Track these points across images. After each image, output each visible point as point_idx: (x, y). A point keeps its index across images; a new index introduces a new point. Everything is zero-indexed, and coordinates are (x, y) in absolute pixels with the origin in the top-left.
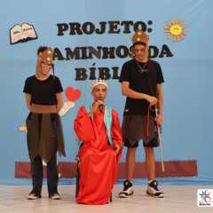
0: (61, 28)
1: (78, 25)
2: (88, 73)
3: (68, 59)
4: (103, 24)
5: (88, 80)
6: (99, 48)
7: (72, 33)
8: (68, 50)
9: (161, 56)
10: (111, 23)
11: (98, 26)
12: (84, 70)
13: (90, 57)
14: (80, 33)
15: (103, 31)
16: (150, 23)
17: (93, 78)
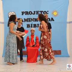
0: (23, 13)
1: (28, 12)
2: (30, 26)
3: (25, 22)
4: (35, 12)
5: (30, 27)
6: (33, 19)
7: (26, 14)
8: (25, 19)
9: (51, 21)
10: (37, 11)
11: (33, 12)
12: (29, 25)
13: (31, 21)
14: (28, 14)
15: (35, 14)
16: (48, 11)
17: (32, 27)
